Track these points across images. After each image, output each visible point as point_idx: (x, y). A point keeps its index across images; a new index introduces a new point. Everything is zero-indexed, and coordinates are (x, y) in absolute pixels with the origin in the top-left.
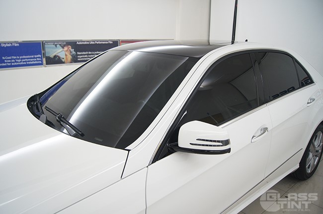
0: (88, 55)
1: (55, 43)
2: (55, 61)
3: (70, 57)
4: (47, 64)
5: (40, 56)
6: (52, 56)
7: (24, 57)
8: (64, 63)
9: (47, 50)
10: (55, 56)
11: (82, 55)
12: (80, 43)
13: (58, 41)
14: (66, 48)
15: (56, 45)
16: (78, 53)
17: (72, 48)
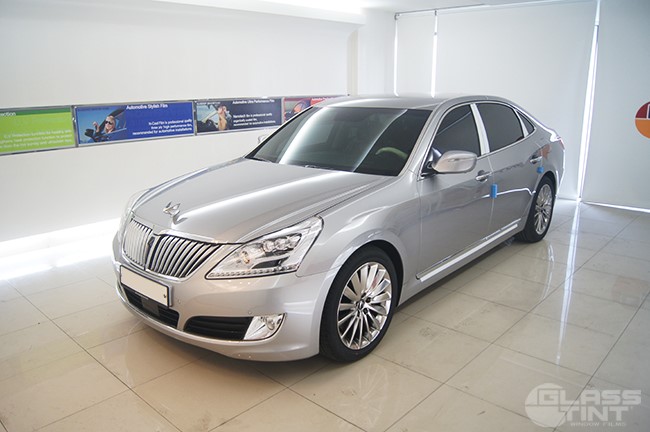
0: (246, 118)
1: (209, 103)
2: (207, 127)
3: (224, 122)
4: (199, 131)
5: (190, 120)
6: (204, 121)
7: (173, 122)
8: (217, 130)
9: (198, 113)
10: (208, 121)
11: (239, 118)
13: (211, 101)
14: (220, 110)
15: (209, 106)
16: (235, 117)
17: (227, 110)
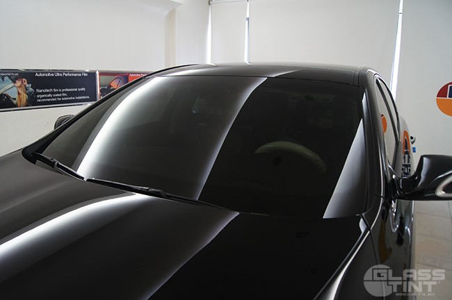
0: (52, 93)
3: (24, 97)
11: (43, 93)
12: (40, 75)
17: (28, 83)
